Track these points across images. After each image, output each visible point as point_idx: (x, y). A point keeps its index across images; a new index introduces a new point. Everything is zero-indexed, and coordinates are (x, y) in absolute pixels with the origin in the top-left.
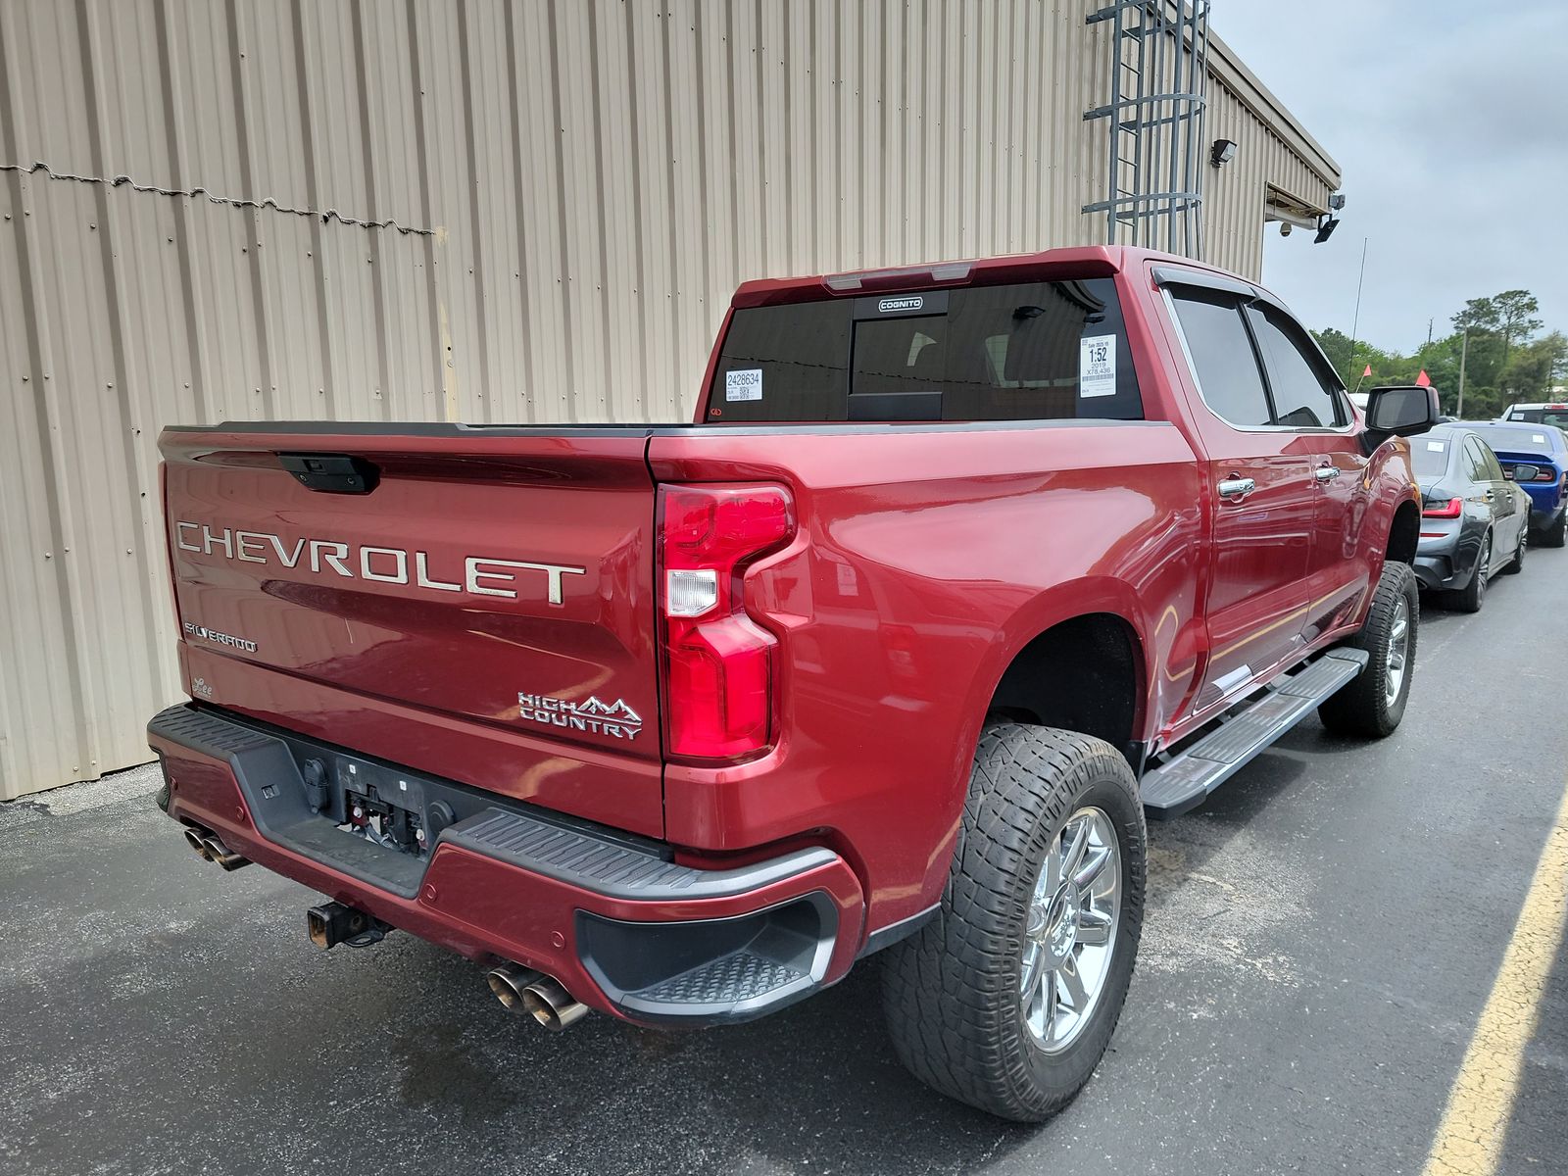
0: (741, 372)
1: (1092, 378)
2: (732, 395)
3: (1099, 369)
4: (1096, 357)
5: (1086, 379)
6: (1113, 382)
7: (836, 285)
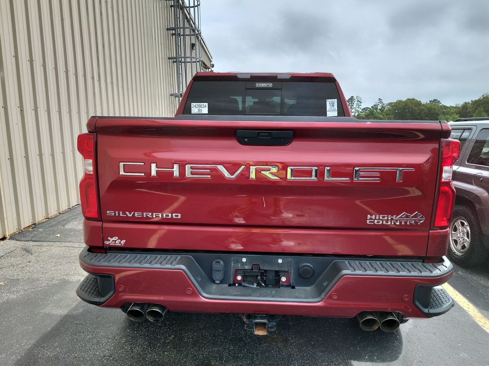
0: (198, 104)
1: (330, 111)
2: (194, 111)
3: (332, 109)
4: (331, 105)
5: (329, 111)
6: (337, 112)
7: (239, 76)
